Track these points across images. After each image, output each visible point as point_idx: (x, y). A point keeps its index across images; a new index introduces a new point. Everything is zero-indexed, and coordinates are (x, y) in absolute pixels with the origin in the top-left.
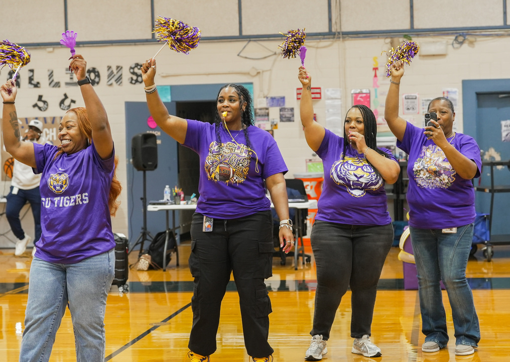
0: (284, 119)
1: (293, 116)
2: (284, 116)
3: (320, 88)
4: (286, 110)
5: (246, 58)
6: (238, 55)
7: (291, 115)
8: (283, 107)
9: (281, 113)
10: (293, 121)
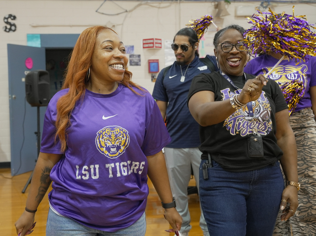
0: (133, 64)
1: (140, 61)
2: (133, 61)
3: (160, 40)
4: (135, 56)
5: (103, 14)
6: (96, 11)
7: (138, 60)
8: (132, 54)
9: (131, 59)
10: (140, 65)
